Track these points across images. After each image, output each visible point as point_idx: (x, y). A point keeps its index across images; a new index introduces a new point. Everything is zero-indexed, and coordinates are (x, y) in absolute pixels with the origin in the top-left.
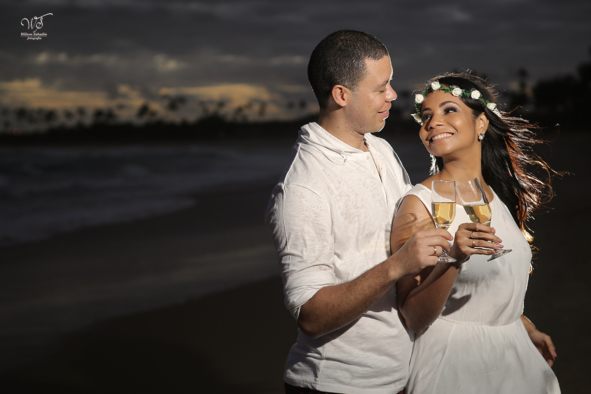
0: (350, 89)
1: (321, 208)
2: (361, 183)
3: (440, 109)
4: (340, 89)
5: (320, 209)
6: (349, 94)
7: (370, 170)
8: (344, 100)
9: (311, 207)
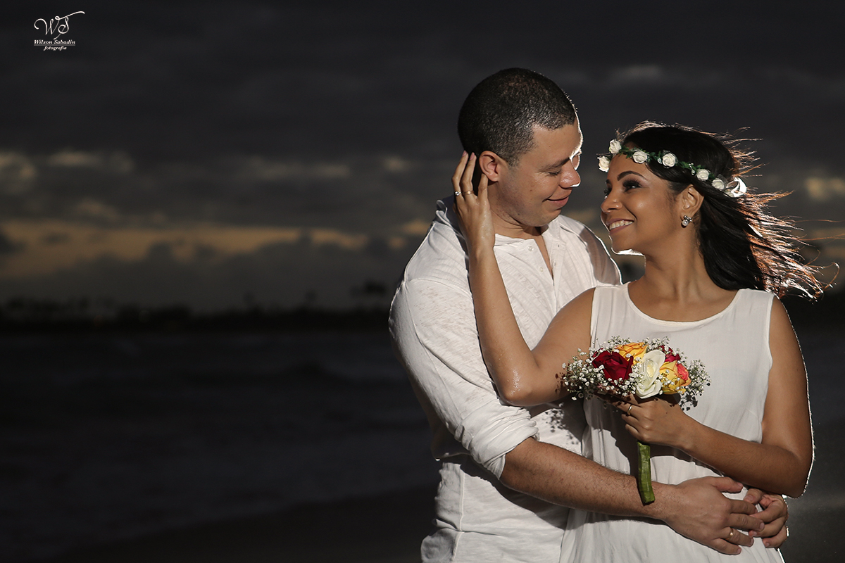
0: (507, 161)
1: (465, 306)
2: (521, 280)
3: (618, 182)
4: (492, 157)
5: (464, 308)
6: (504, 167)
7: (535, 267)
8: (496, 172)
9: (451, 306)
